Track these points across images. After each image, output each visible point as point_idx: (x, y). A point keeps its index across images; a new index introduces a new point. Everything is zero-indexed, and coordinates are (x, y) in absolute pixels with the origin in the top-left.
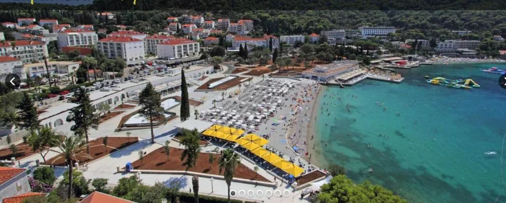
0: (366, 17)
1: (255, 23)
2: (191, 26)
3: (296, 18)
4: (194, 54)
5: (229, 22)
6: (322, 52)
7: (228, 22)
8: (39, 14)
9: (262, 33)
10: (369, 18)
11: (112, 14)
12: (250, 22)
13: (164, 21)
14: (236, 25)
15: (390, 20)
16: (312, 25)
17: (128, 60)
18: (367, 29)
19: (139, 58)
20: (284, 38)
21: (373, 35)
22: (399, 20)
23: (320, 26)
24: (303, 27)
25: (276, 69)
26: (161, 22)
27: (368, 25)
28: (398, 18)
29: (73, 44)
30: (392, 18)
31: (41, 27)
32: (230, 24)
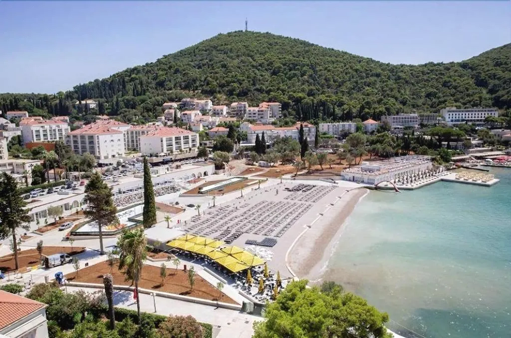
0: (453, 95)
1: (285, 106)
2: (193, 113)
3: (345, 99)
4: (190, 149)
5: (247, 106)
6: (378, 144)
7: (245, 107)
8: (7, 105)
9: (294, 120)
10: (458, 96)
11: (94, 102)
12: (276, 105)
13: (158, 108)
14: (256, 109)
15: (491, 99)
16: (369, 109)
17: (102, 158)
18: (453, 111)
19: (117, 155)
20: (324, 126)
21: (463, 120)
22: (506, 97)
23: (381, 109)
24: (354, 110)
25: (305, 168)
26: (155, 109)
27: (456, 106)
28: (503, 96)
29: (40, 140)
30: (494, 96)
31: (6, 121)
32: (248, 109)
